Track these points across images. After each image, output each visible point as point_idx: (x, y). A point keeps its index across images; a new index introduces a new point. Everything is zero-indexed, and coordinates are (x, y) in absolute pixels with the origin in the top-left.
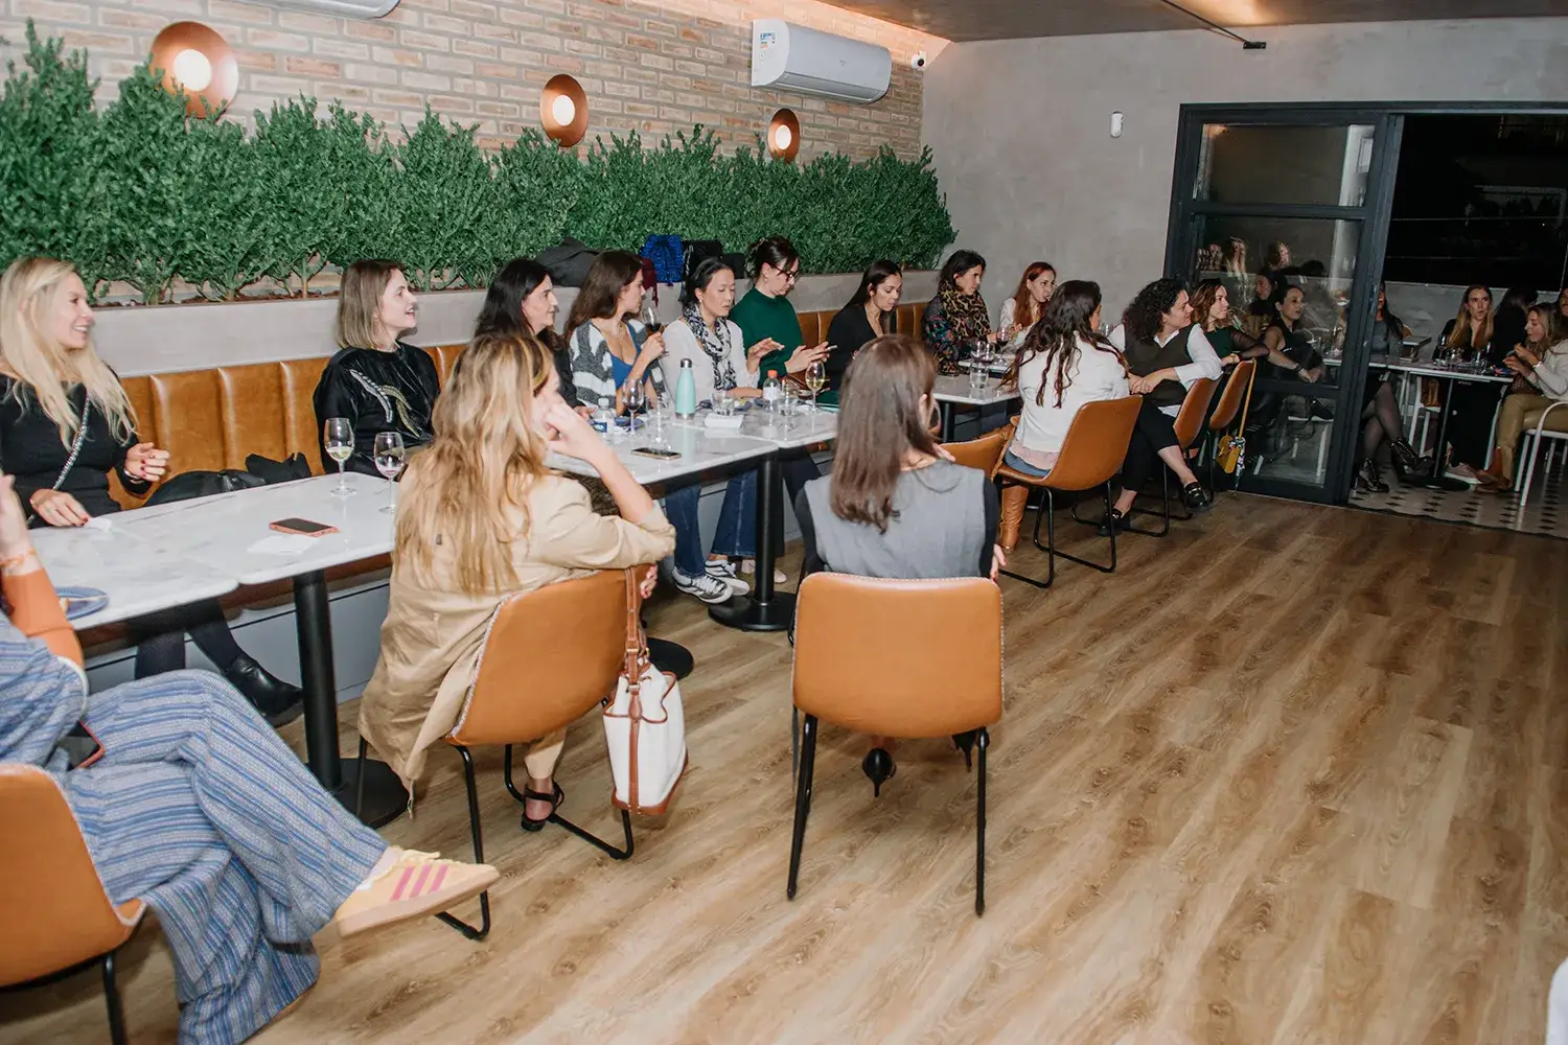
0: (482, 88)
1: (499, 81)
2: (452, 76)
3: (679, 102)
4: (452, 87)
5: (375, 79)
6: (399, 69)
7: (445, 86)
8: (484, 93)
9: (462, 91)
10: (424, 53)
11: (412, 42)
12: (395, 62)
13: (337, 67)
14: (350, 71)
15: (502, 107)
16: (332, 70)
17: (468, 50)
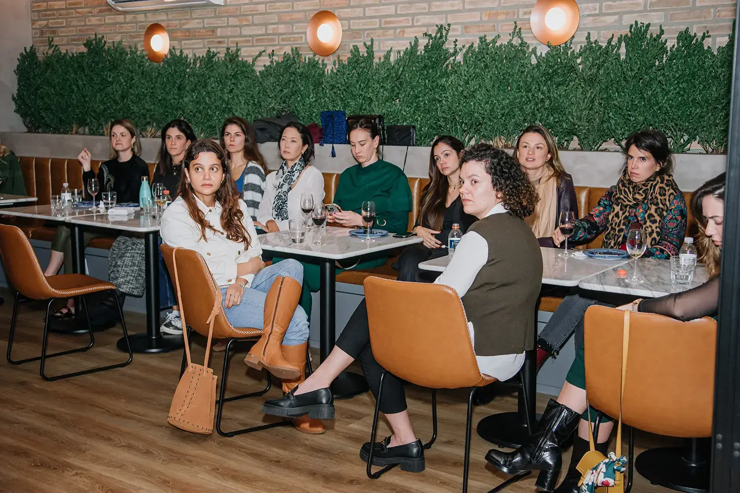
0: (282, 28)
1: (291, 23)
2: (265, 25)
3: (434, 9)
4: (266, 31)
5: (229, 34)
6: (240, 27)
7: (262, 31)
8: (283, 31)
9: (271, 32)
10: (253, 15)
11: (247, 11)
12: (237, 23)
13: (213, 31)
14: (219, 32)
15: (294, 37)
16: (211, 34)
17: (275, 9)
